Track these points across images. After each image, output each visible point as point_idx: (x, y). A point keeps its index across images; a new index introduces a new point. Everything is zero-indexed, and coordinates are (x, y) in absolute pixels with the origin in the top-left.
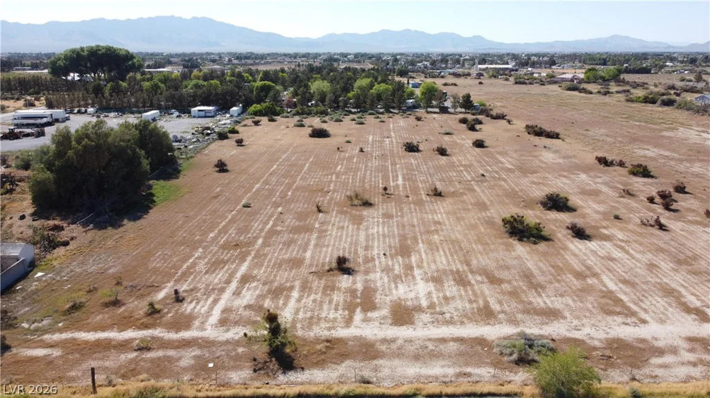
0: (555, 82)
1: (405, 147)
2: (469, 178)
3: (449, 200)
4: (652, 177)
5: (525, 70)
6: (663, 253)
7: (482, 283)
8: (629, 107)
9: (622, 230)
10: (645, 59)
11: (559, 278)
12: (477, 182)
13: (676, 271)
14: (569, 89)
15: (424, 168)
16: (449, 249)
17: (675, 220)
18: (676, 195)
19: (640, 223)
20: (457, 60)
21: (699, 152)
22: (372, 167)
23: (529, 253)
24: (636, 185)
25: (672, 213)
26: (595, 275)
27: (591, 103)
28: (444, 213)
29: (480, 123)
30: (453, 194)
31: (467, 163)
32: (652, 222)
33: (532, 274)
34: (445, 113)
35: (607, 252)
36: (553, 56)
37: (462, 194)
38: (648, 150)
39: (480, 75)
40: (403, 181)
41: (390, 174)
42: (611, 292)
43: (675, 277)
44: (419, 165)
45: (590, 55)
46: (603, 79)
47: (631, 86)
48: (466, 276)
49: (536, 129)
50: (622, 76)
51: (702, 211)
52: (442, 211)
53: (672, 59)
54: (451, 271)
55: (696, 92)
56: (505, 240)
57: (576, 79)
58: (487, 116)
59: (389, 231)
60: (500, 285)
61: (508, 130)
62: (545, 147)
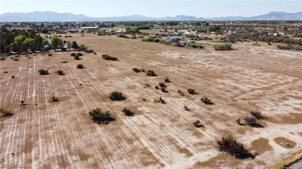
0: (115, 34)
1: (39, 73)
2: (74, 87)
3: (61, 103)
4: (155, 75)
5: (102, 29)
6: (165, 117)
7: (76, 161)
8: (143, 43)
9: (146, 106)
10: (147, 23)
11: (119, 145)
12: (78, 89)
13: (172, 126)
14: (120, 37)
15: (49, 84)
16: (58, 139)
17: (167, 97)
18: (166, 84)
19: (154, 101)
20: (73, 25)
21: (171, 62)
22: (17, 87)
23: (104, 131)
24: (150, 81)
25: (166, 93)
26: (137, 139)
27: (129, 43)
28: (58, 112)
29: (81, 55)
30: (65, 99)
31: (74, 78)
32: (159, 100)
33: (105, 147)
34: (65, 51)
35: (142, 122)
36: (113, 23)
37: (69, 98)
38: (153, 62)
39: (83, 32)
40: (36, 94)
41: (29, 91)
42: (146, 148)
43: (173, 131)
44: (47, 83)
45: (127, 22)
46: (133, 32)
47: (143, 34)
48: (67, 159)
49: (107, 57)
50: (140, 31)
51: (177, 90)
52: (57, 111)
53: (156, 24)
54: (58, 156)
55: (166, 36)
56: (91, 125)
57: (123, 32)
58: (85, 51)
59: (20, 133)
60: (87, 160)
61: (94, 58)
62: (111, 65)
